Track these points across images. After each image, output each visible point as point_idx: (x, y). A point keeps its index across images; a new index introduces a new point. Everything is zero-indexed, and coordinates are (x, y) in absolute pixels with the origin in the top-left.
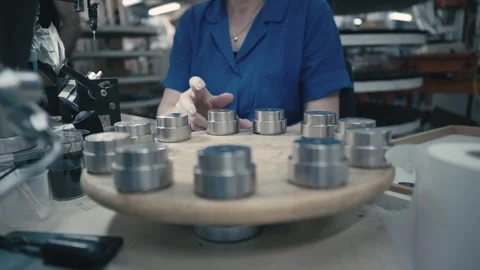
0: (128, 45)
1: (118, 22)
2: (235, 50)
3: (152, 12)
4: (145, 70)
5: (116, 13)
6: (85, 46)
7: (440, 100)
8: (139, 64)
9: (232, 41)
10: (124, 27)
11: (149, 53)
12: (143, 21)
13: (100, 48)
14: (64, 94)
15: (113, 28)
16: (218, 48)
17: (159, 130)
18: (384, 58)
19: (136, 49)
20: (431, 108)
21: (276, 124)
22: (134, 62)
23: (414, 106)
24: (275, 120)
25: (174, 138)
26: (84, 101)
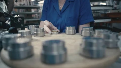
0: (33, 11)
1: (30, 5)
2: (60, 10)
3: (39, 3)
4: (37, 17)
5: (30, 3)
6: (22, 11)
7: (114, 25)
8: (36, 16)
9: (59, 7)
10: (32, 6)
11: (38, 13)
12: (37, 5)
13: (26, 11)
14: (7, 22)
15: (29, 6)
16: (55, 9)
17: (34, 33)
18: (100, 14)
19: (35, 12)
20: (112, 27)
21: (73, 31)
22: (34, 15)
23: (107, 26)
24: (72, 30)
25: (39, 36)
26: (12, 24)
